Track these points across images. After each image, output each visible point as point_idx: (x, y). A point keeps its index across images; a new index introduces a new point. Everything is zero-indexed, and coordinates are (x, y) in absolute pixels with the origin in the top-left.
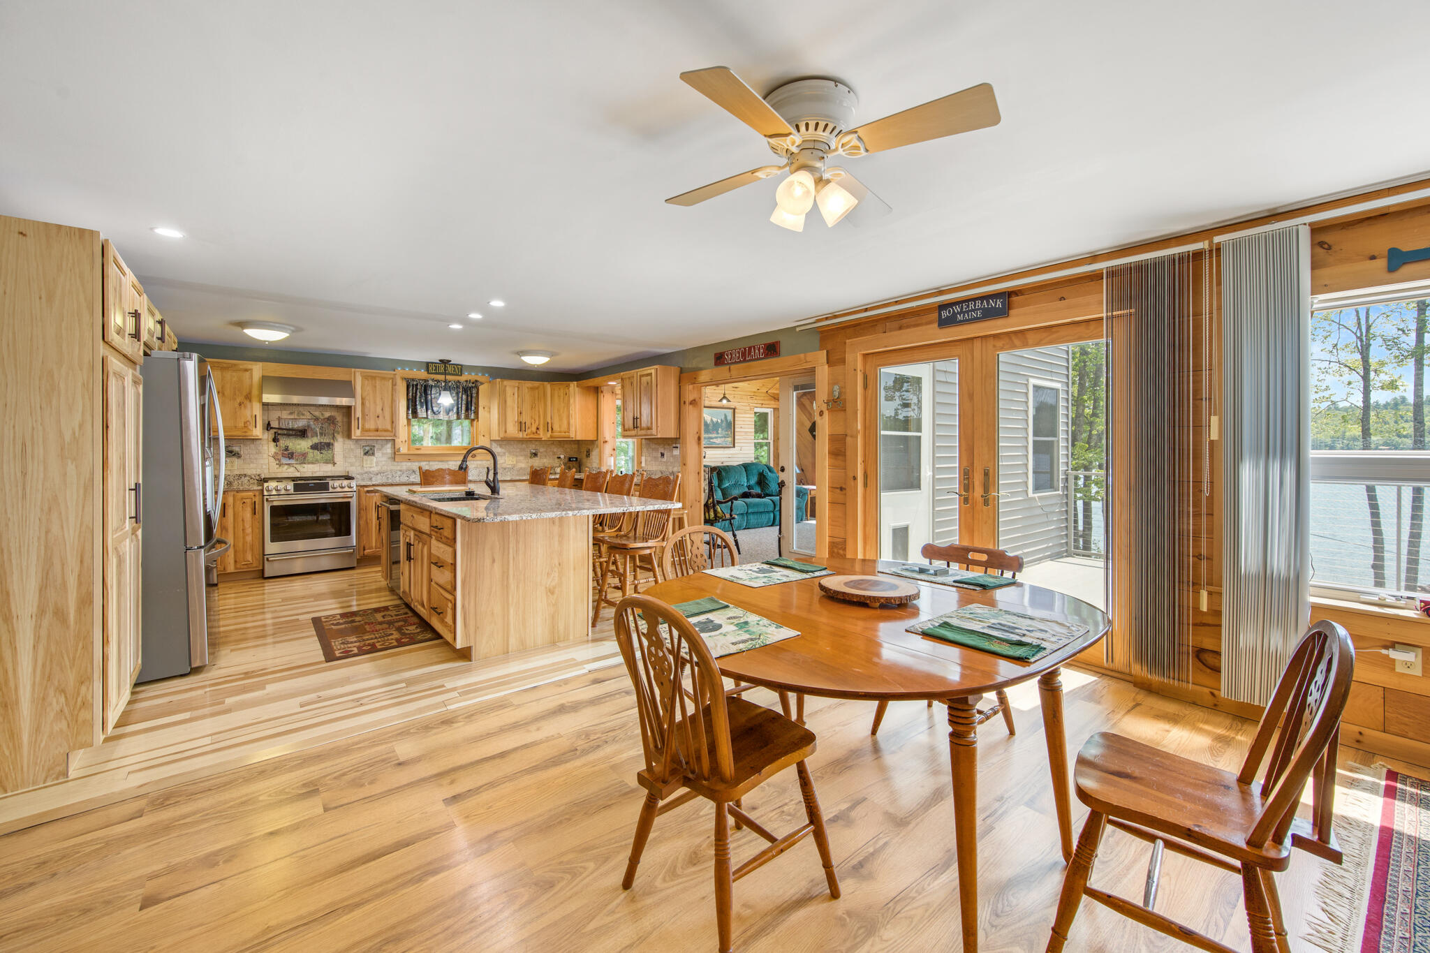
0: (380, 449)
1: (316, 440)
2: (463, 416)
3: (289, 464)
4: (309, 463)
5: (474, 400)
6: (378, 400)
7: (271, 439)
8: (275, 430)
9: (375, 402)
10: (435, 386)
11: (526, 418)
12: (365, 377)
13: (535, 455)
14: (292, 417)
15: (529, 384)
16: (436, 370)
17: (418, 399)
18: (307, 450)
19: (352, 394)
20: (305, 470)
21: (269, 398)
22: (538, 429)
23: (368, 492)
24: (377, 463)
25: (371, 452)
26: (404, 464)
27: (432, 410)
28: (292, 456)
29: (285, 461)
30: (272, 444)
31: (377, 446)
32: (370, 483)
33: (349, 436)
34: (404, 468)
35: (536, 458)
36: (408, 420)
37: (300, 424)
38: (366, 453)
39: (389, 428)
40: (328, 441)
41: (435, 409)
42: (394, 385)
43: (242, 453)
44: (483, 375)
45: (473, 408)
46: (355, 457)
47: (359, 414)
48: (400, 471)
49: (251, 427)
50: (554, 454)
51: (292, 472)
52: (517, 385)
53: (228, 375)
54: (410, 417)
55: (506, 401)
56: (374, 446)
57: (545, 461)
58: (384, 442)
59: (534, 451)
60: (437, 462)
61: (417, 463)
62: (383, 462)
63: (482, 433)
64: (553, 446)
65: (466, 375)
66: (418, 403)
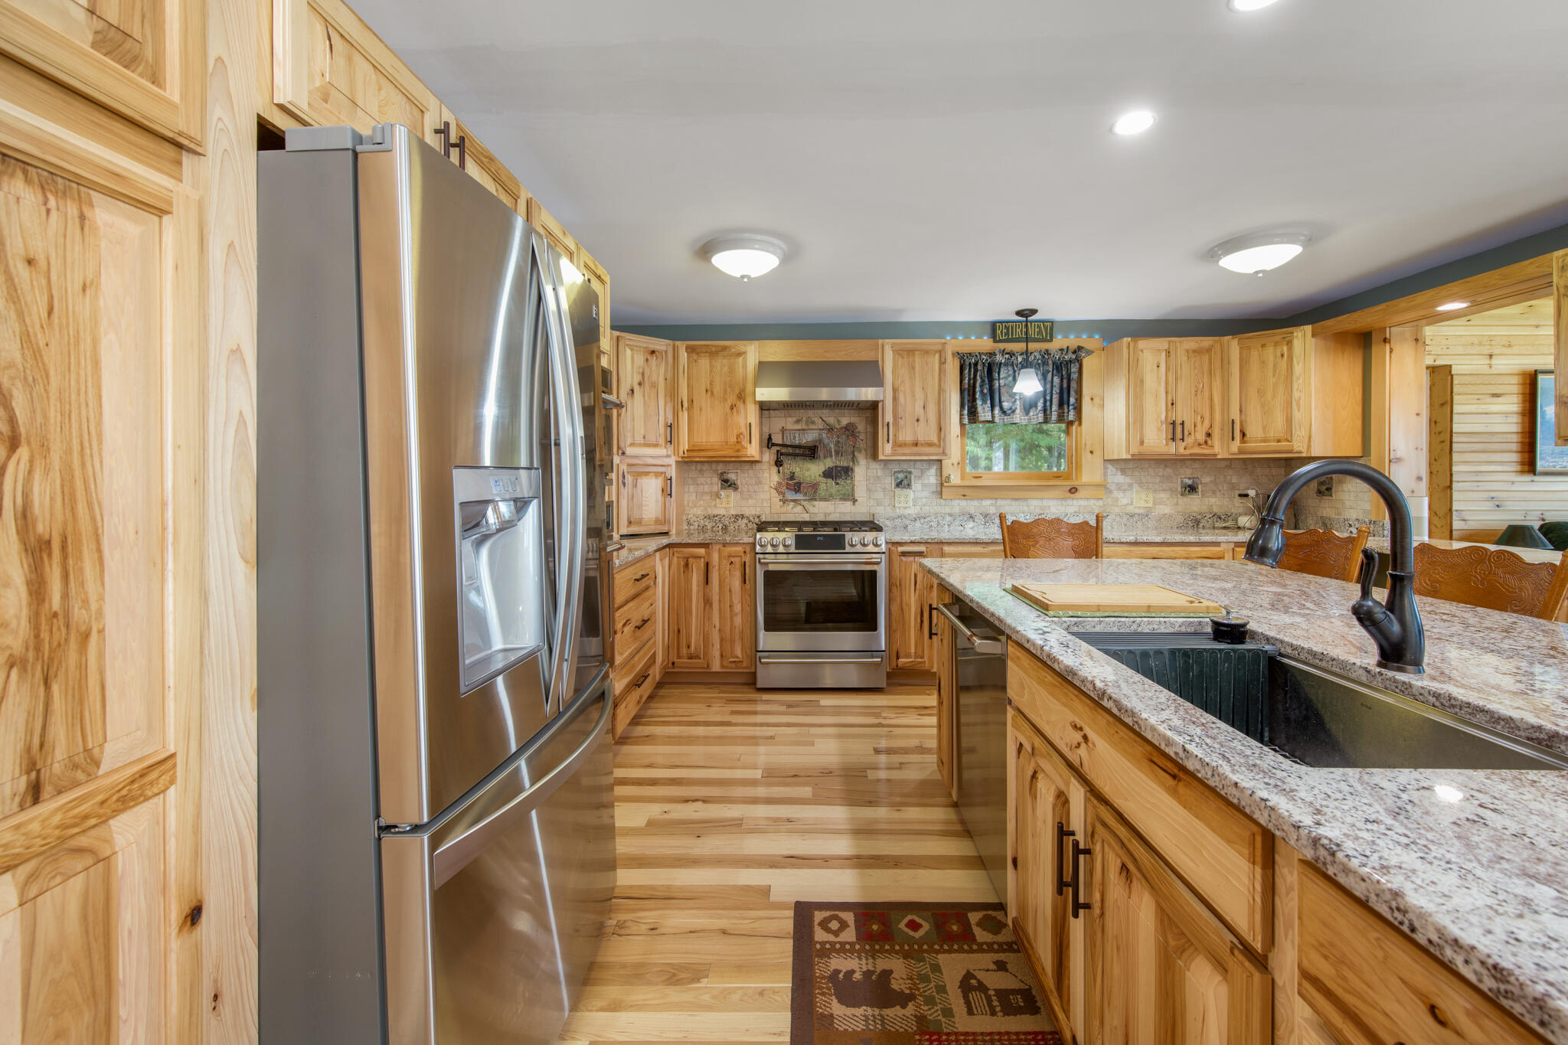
0: (919, 478)
1: (829, 463)
2: (1054, 417)
3: (794, 501)
4: (821, 499)
5: (1073, 385)
6: (919, 394)
7: (772, 462)
8: (778, 448)
9: (913, 396)
10: (1006, 365)
11: (1183, 413)
12: (898, 352)
13: (1192, 489)
14: (799, 427)
15: (1191, 343)
16: (1007, 334)
17: (978, 389)
18: (818, 479)
19: (878, 381)
20: (815, 510)
21: (765, 394)
22: (1209, 435)
23: (904, 554)
24: (915, 501)
25: (905, 482)
26: (956, 502)
27: (1001, 408)
28: (799, 488)
29: (790, 495)
30: (775, 469)
31: (915, 472)
32: (906, 538)
33: (874, 456)
34: (956, 510)
35: (1194, 496)
36: (962, 425)
37: (809, 438)
38: (899, 484)
39: (935, 440)
40: (845, 464)
41: (1006, 405)
42: (942, 363)
43: (739, 483)
44: (1091, 337)
45: (1072, 400)
46: (884, 490)
47: (889, 417)
48: (950, 515)
49: (745, 443)
50: (1233, 487)
51: (795, 512)
52: (1166, 347)
53: (721, 363)
54: (966, 421)
55: (1142, 381)
56: (910, 473)
57: (1213, 500)
58: (925, 465)
59: (1190, 482)
60: (1008, 502)
61: (976, 503)
62: (924, 500)
63: (1089, 448)
64: (1230, 472)
65: (1059, 342)
66: (978, 395)
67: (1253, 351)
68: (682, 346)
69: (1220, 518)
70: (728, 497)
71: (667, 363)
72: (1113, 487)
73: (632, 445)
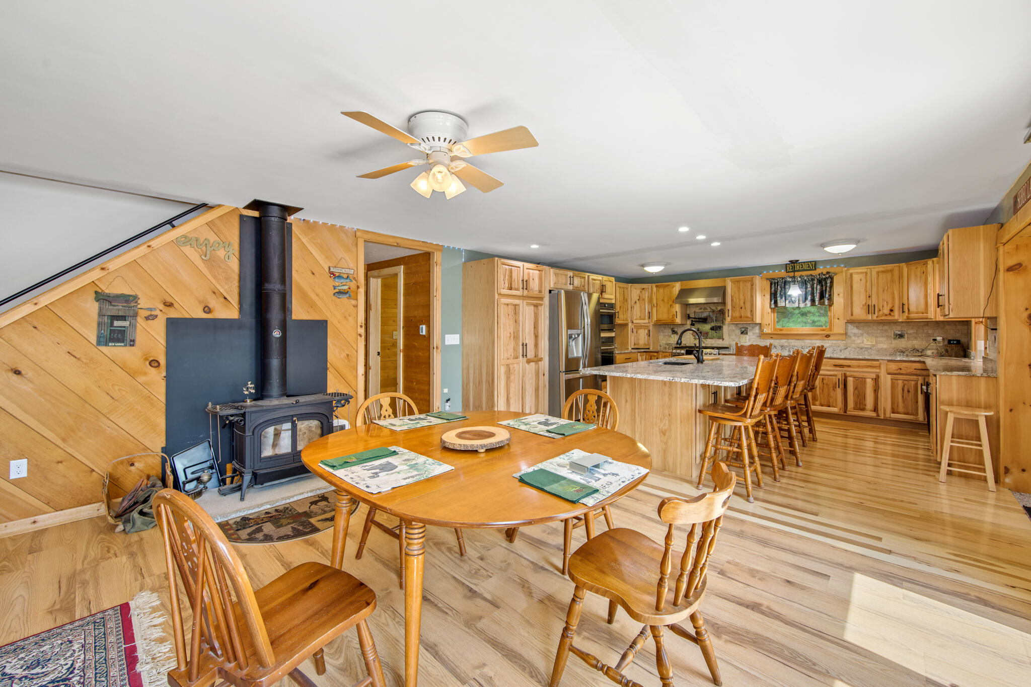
0: (751, 330)
1: (713, 324)
2: (816, 304)
4: (710, 338)
5: (828, 289)
6: (741, 297)
7: (690, 324)
8: (692, 319)
9: (739, 298)
10: (791, 281)
11: (876, 301)
12: (733, 282)
13: (901, 336)
14: (701, 311)
15: (880, 268)
16: (788, 269)
17: (778, 293)
18: (709, 331)
22: (891, 310)
24: (749, 339)
25: (745, 332)
26: (768, 341)
27: (790, 300)
31: (749, 328)
35: (902, 340)
36: (772, 309)
37: (705, 315)
38: (742, 333)
39: (749, 315)
40: (719, 325)
42: (752, 285)
43: (678, 332)
44: (838, 266)
45: (827, 296)
46: (736, 335)
47: (729, 307)
49: (675, 318)
50: (929, 336)
52: (866, 271)
53: (667, 290)
54: (773, 306)
55: (852, 287)
56: (747, 328)
57: (915, 342)
58: (754, 325)
59: (900, 333)
60: (794, 341)
61: (778, 341)
62: (754, 339)
63: (837, 317)
64: (927, 328)
65: (821, 269)
66: (778, 295)
67: (913, 272)
68: (654, 285)
69: (918, 351)
70: (674, 337)
71: (649, 292)
72: (852, 335)
73: (636, 319)
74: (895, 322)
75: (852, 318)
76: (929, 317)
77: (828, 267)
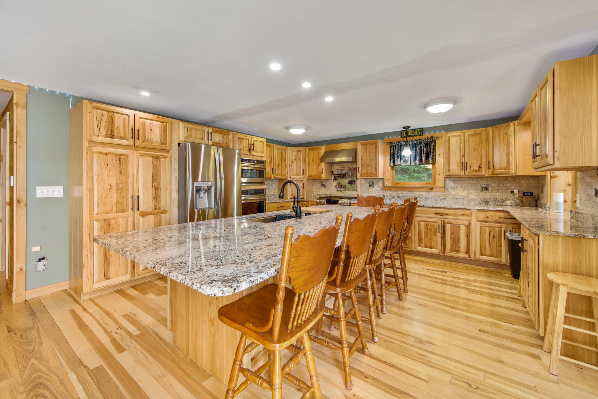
0: (377, 184)
1: (350, 179)
2: (424, 162)
3: (340, 191)
4: (347, 190)
5: (432, 150)
7: (333, 179)
8: (335, 175)
9: (367, 158)
11: (468, 160)
12: (362, 145)
13: (486, 189)
14: (341, 169)
15: (471, 132)
16: (406, 134)
17: (396, 154)
18: (347, 184)
20: (346, 193)
22: (480, 167)
24: (375, 191)
25: (372, 185)
26: (389, 192)
28: (342, 187)
29: (339, 189)
30: (335, 181)
34: (388, 195)
35: (487, 192)
36: (391, 167)
37: (344, 172)
38: (370, 186)
39: (375, 172)
40: (354, 180)
41: (404, 159)
43: (326, 185)
44: (440, 132)
45: (431, 156)
46: (365, 187)
47: (360, 165)
49: (321, 174)
50: (507, 188)
51: (340, 194)
53: (316, 152)
54: (392, 164)
55: (449, 148)
56: (374, 182)
57: (497, 194)
58: (378, 180)
59: (485, 186)
60: (407, 192)
61: (395, 192)
62: (378, 191)
63: (438, 173)
64: (506, 182)
65: (427, 135)
66: (396, 156)
67: (497, 134)
68: (307, 148)
69: (499, 201)
70: (323, 189)
71: (303, 153)
72: (449, 188)
73: (293, 175)
74: (482, 177)
75: (449, 174)
76: (511, 172)
77: (432, 133)
